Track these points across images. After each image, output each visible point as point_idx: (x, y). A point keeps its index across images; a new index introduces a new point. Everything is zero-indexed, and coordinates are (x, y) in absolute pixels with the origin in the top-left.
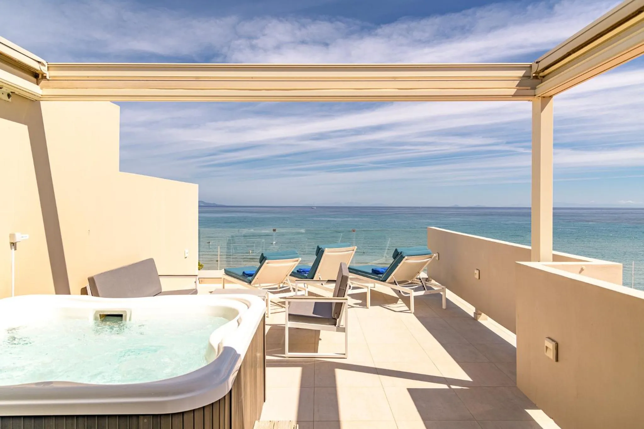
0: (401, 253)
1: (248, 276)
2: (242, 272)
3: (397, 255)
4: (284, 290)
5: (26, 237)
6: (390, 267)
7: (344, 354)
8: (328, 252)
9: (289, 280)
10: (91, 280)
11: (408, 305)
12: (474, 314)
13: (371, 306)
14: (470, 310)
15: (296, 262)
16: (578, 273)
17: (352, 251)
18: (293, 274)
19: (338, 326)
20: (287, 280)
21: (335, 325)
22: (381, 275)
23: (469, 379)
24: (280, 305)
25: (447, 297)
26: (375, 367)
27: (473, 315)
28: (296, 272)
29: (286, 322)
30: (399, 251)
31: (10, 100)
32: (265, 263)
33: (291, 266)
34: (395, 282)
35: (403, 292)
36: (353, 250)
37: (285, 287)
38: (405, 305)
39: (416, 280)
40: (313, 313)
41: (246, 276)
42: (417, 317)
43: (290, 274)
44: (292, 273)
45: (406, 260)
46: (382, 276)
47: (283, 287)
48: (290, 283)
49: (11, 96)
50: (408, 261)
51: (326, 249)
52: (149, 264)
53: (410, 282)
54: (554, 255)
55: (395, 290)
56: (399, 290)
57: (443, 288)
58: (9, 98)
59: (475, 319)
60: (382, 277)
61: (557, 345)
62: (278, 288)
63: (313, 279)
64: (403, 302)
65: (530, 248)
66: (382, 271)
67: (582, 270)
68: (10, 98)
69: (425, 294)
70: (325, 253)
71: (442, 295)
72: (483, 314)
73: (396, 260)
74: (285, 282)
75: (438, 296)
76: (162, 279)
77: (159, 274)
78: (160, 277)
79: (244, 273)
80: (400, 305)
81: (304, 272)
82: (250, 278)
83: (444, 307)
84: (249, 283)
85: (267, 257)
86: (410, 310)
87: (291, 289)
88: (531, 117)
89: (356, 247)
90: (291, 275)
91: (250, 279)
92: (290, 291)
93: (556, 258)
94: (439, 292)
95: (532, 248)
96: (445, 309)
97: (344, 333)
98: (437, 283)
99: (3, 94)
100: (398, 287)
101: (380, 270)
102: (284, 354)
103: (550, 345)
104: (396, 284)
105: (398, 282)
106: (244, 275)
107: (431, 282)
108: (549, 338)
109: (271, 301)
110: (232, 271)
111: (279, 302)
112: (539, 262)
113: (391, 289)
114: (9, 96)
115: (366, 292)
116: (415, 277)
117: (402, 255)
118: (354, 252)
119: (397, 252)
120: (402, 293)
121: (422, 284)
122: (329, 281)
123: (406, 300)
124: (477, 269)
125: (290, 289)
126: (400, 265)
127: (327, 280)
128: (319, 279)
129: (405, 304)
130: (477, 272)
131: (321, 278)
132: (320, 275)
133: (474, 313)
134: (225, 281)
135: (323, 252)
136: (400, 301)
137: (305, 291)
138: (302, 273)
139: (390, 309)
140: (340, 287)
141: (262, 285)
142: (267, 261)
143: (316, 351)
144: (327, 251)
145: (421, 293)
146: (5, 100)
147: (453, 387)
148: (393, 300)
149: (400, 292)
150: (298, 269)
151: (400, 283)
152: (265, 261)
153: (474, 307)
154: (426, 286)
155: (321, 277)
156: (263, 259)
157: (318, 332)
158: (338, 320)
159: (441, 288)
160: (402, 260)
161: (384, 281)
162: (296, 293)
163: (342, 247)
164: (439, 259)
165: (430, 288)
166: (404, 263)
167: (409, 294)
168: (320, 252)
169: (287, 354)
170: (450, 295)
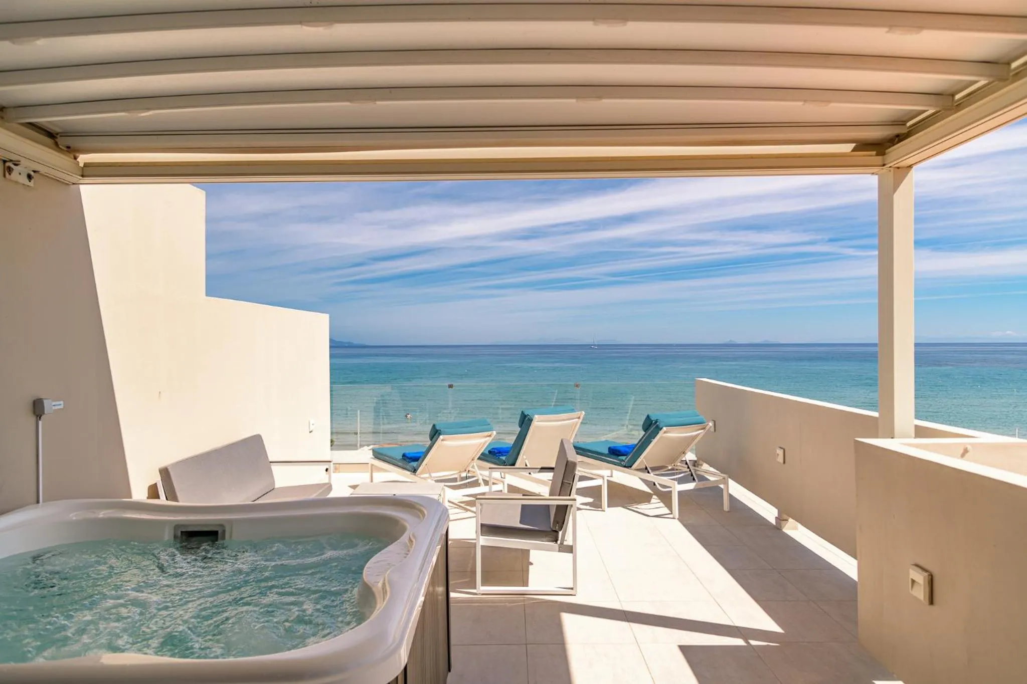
0: (656, 422)
1: (412, 461)
2: (402, 455)
3: (650, 425)
4: (468, 483)
5: (60, 405)
6: (638, 444)
7: (572, 589)
8: (538, 422)
9: (476, 467)
10: (165, 473)
11: (669, 505)
12: (776, 520)
13: (608, 507)
14: (769, 512)
15: (488, 438)
16: (960, 456)
17: (577, 420)
18: (483, 457)
19: (562, 543)
20: (473, 467)
21: (556, 541)
22: (623, 458)
23: (778, 629)
24: (463, 508)
25: (730, 492)
26: (621, 609)
27: (773, 522)
28: (488, 453)
29: (477, 536)
30: (653, 418)
31: (31, 184)
32: (438, 440)
33: (481, 444)
34: (646, 468)
35: (659, 484)
36: (579, 418)
37: (470, 477)
38: (663, 505)
39: (679, 464)
40: (521, 522)
41: (408, 460)
42: (684, 525)
43: (479, 456)
44: (481, 455)
45: (665, 432)
46: (626, 459)
47: (467, 478)
48: (478, 472)
49: (33, 178)
50: (669, 435)
51: (536, 416)
52: (255, 444)
53: (670, 468)
54: (917, 427)
55: (645, 481)
56: (654, 481)
57: (724, 478)
58: (30, 181)
59: (777, 528)
60: (626, 461)
61: (930, 577)
62: (458, 480)
63: (514, 465)
64: (659, 501)
65: (876, 414)
66: (625, 451)
67: (966, 451)
68: (32, 181)
69: (697, 488)
70: (535, 423)
71: (722, 490)
72: (791, 520)
73: (649, 432)
74: (471, 469)
75: (716, 492)
76: (275, 468)
77: (271, 460)
78: (271, 464)
79: (404, 455)
80: (656, 506)
81: (499, 453)
82: (414, 464)
83: (726, 507)
84: (413, 472)
85: (442, 430)
86: (672, 514)
87: (481, 481)
88: (877, 199)
89: (583, 412)
90: (479, 458)
91: (415, 466)
92: (479, 485)
93: (920, 432)
94: (716, 485)
95: (880, 414)
96: (728, 512)
97: (571, 555)
98: (712, 469)
99: (20, 174)
100: (651, 477)
101: (622, 449)
102: (475, 588)
103: (920, 578)
104: (648, 472)
105: (651, 468)
106: (405, 460)
107: (702, 468)
108: (917, 565)
109: (449, 502)
110: (384, 452)
111: (461, 502)
112: (892, 438)
113: (639, 479)
114: (29, 177)
115: (601, 486)
116: (679, 460)
117: (658, 425)
118: (580, 421)
119: (650, 419)
120: (658, 486)
121: (690, 470)
122: (544, 469)
123: (666, 498)
124: (781, 448)
125: (479, 482)
126: (654, 441)
127: (540, 467)
128: (525, 465)
129: (664, 503)
130: (780, 452)
131: (528, 464)
132: (526, 459)
133: (776, 518)
134: (373, 468)
135: (531, 420)
136: (655, 499)
137: (504, 484)
138: (497, 455)
139: (639, 513)
140: (563, 479)
141: (433, 475)
142: (441, 437)
143: (525, 583)
144: (536, 420)
145: (690, 486)
146: (24, 184)
147: (753, 643)
148: (644, 498)
149: (654, 484)
150: (489, 449)
151: (654, 469)
152: (439, 437)
153: (776, 508)
154: (696, 474)
155: (528, 461)
156: (435, 434)
157: (526, 553)
158: (560, 533)
159: (721, 478)
160: (658, 433)
161: (629, 466)
162: (490, 489)
163: (560, 413)
164: (715, 430)
165: (702, 479)
166: (661, 437)
167: (671, 487)
168: (525, 422)
169: (479, 588)
170: (736, 490)
